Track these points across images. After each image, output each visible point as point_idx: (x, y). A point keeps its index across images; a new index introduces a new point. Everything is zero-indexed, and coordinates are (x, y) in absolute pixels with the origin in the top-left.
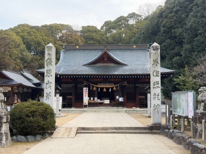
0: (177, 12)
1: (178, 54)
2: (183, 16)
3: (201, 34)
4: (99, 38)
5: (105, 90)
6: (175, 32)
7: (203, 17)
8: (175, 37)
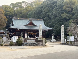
0: (49, 7)
1: (50, 22)
2: (51, 9)
3: (58, 16)
4: (11, 11)
5: (32, 34)
6: (48, 14)
7: (59, 11)
8: (48, 16)
